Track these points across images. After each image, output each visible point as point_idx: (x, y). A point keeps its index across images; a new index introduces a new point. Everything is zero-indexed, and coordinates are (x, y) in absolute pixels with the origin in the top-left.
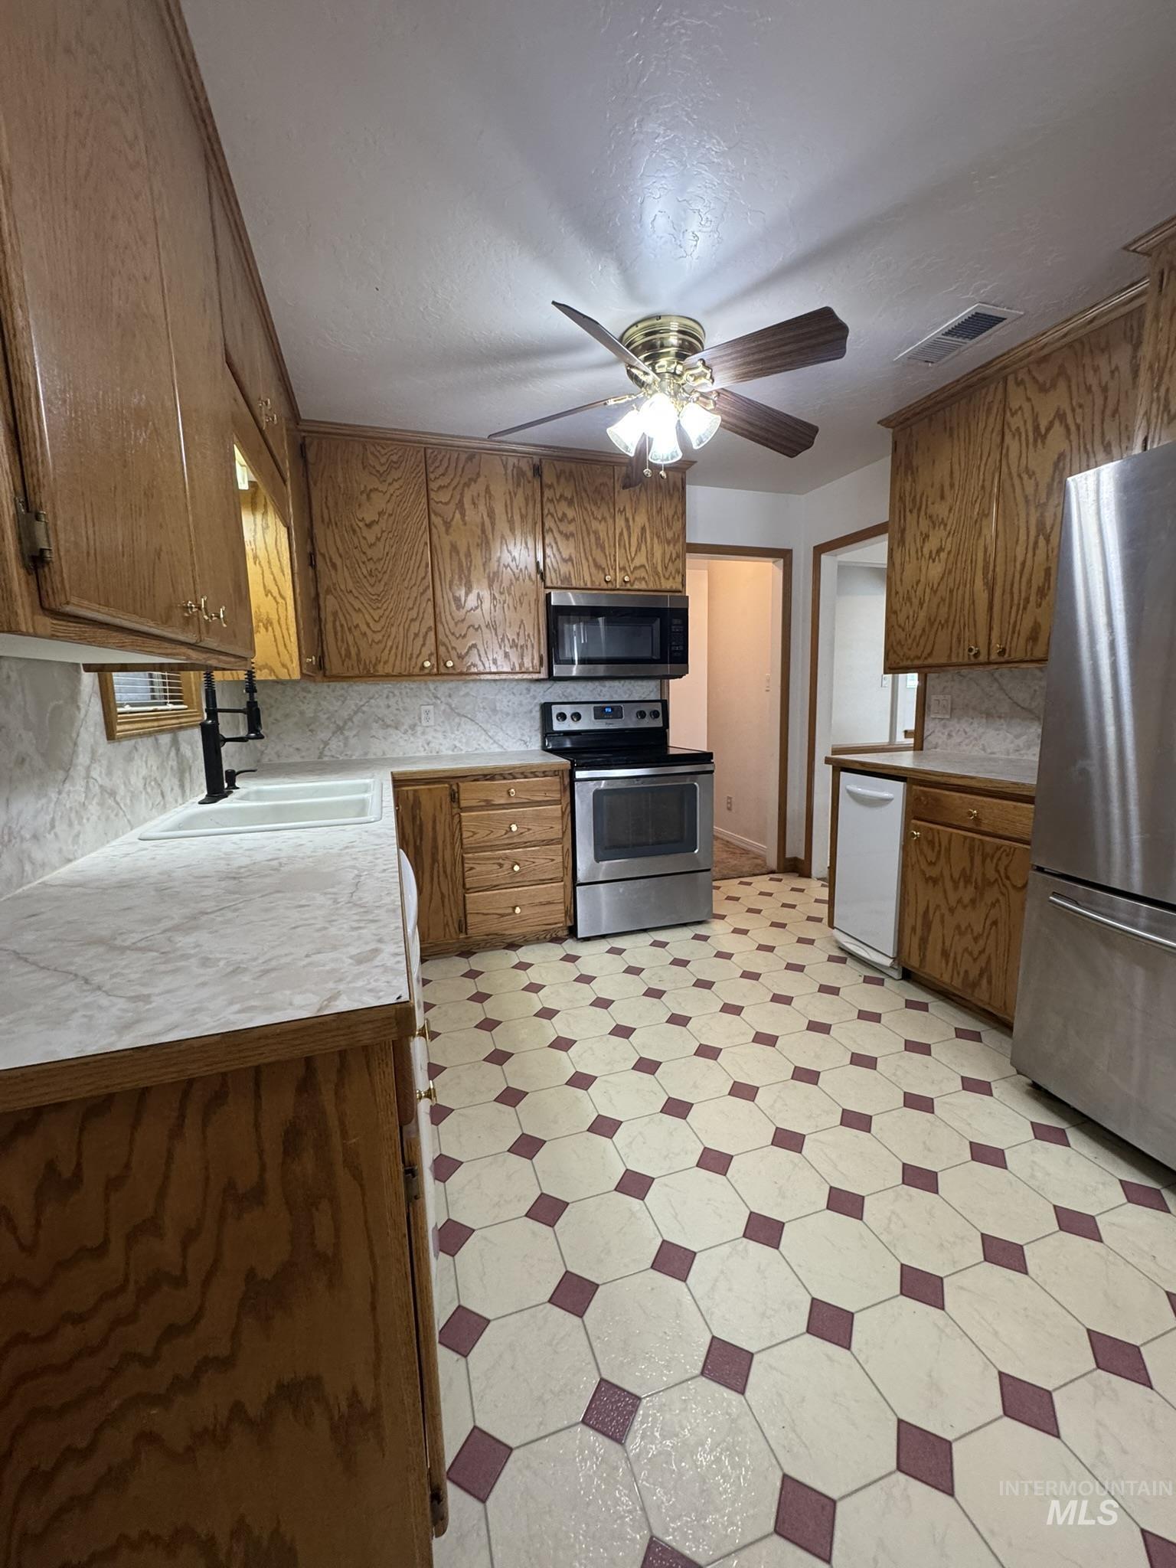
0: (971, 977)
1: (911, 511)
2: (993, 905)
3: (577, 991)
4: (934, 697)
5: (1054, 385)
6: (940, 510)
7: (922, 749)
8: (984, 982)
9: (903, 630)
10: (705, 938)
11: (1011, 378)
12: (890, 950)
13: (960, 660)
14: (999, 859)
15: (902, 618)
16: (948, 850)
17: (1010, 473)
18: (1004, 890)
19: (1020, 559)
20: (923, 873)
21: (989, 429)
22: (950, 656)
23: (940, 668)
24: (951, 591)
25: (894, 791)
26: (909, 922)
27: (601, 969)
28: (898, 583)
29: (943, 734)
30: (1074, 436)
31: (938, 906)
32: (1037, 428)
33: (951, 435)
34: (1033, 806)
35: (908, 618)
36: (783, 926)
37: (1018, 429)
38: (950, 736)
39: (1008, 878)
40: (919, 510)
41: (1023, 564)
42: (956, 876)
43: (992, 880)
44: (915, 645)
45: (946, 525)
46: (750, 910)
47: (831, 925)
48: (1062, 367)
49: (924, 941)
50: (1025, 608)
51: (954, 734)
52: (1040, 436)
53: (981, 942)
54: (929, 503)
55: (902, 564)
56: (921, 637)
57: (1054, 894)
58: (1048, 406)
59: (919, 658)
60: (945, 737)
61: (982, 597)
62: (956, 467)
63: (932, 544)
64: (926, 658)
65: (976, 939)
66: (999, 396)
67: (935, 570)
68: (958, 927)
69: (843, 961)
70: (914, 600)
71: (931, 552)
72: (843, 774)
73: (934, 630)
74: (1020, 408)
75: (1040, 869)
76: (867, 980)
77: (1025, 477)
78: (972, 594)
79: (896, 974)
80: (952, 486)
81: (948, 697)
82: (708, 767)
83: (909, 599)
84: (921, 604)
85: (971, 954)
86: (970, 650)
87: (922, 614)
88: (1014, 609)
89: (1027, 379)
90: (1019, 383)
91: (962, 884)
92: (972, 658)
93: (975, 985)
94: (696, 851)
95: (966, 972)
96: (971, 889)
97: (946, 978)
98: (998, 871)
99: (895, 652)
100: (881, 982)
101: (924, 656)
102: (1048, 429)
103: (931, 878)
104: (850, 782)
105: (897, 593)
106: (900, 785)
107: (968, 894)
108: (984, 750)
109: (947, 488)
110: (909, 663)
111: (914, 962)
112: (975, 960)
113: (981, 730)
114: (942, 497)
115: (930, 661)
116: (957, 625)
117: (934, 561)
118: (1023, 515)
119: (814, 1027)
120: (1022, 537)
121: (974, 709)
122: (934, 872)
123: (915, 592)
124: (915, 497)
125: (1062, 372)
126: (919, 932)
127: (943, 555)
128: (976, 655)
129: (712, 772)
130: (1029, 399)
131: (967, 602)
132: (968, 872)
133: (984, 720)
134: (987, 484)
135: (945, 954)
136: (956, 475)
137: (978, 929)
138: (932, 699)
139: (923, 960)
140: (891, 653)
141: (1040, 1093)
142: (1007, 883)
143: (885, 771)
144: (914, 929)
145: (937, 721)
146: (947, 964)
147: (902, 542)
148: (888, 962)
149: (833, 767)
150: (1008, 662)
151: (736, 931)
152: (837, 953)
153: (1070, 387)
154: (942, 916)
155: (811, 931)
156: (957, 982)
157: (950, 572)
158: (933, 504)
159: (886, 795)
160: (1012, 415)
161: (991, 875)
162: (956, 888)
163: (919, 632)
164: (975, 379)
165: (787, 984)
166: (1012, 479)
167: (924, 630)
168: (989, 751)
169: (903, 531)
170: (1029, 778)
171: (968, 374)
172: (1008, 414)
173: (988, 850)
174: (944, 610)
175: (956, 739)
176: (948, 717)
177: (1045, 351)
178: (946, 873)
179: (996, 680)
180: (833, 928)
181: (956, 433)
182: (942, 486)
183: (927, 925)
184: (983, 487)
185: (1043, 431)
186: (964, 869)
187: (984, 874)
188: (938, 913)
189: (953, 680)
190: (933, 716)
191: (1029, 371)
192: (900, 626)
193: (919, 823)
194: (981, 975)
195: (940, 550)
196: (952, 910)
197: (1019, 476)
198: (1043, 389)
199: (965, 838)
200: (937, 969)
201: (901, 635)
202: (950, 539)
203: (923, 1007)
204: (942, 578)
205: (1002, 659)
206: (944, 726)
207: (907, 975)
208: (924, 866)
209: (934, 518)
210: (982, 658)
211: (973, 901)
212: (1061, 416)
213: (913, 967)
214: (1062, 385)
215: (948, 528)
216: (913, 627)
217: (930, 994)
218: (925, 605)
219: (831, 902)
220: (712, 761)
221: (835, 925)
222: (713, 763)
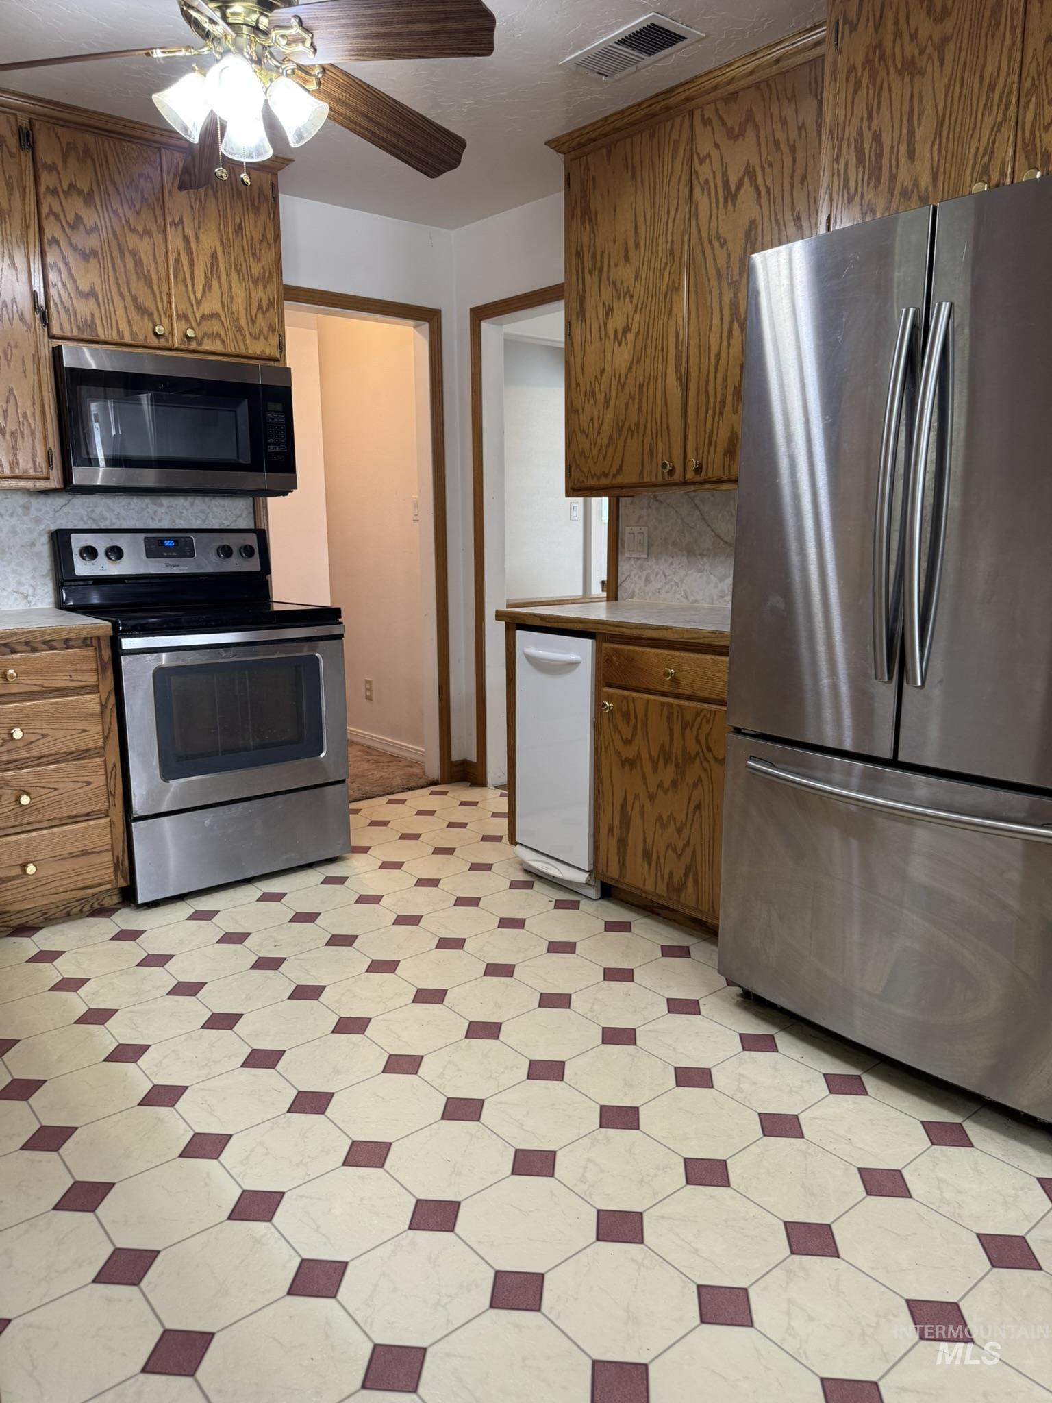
0: (677, 878)
1: (591, 273)
2: (695, 785)
3: (144, 979)
4: (628, 530)
5: (742, 134)
6: (624, 274)
7: (616, 599)
8: (691, 879)
9: (587, 436)
10: (341, 881)
11: (697, 114)
12: (584, 861)
13: (654, 479)
14: (699, 728)
15: (584, 418)
16: (645, 722)
17: (700, 238)
18: (705, 763)
19: (714, 351)
20: (619, 754)
21: (676, 176)
22: (641, 474)
23: (631, 489)
24: (641, 386)
25: (581, 651)
26: (606, 820)
27: (181, 942)
28: (579, 369)
29: (640, 578)
30: (764, 201)
31: (637, 796)
32: (726, 184)
33: (634, 176)
34: (727, 659)
35: (592, 419)
36: (450, 851)
37: (707, 182)
38: (648, 580)
39: (709, 749)
40: (601, 271)
41: (718, 355)
42: (655, 754)
43: (693, 754)
44: (601, 457)
45: (632, 296)
46: (404, 837)
47: (513, 841)
48: (750, 112)
49: (623, 842)
50: (721, 413)
51: (652, 578)
52: (731, 196)
53: (685, 833)
54: (612, 264)
55: (583, 345)
56: (608, 445)
57: (752, 758)
58: (741, 155)
59: (606, 475)
60: (642, 583)
61: (675, 395)
62: (641, 219)
63: (616, 322)
64: (614, 476)
65: (679, 831)
66: (685, 134)
67: (622, 356)
68: (660, 818)
69: (528, 885)
70: (598, 396)
71: (616, 331)
72: (520, 634)
73: (622, 439)
74: (709, 155)
75: (738, 731)
76: (559, 905)
77: (716, 244)
78: (664, 392)
79: (593, 893)
80: (637, 245)
81: (645, 529)
82: (335, 630)
83: (592, 393)
84: (607, 402)
85: (674, 849)
86: (664, 465)
87: (609, 416)
88: (710, 412)
89: (715, 121)
90: (707, 122)
91: (661, 763)
92: (667, 477)
93: (681, 887)
94: (322, 755)
95: (671, 873)
96: (671, 768)
97: (649, 887)
98: (698, 742)
99: (578, 466)
100: (575, 905)
101: (611, 473)
102: (739, 187)
103: (627, 760)
104: (530, 644)
105: (578, 384)
106: (587, 645)
107: (668, 774)
108: (687, 598)
109: (631, 245)
110: (594, 482)
111: (613, 871)
112: (679, 856)
113: (682, 572)
114: (627, 259)
115: (619, 480)
116: (649, 432)
117: (620, 344)
118: (715, 293)
119: (494, 970)
120: (716, 322)
121: (674, 544)
122: (629, 752)
123: (600, 384)
124: (595, 253)
125: (750, 117)
126: (617, 833)
127: (630, 337)
128: (671, 472)
129: (340, 637)
130: (717, 146)
131: (659, 402)
132: (667, 749)
133: (685, 559)
134: (677, 246)
135: (647, 855)
136: (642, 231)
137: (681, 818)
138: (627, 531)
139: (623, 867)
140: (572, 469)
141: (752, 1002)
142: (709, 756)
143: (571, 626)
144: (611, 829)
145: (632, 562)
146: (650, 868)
147: (581, 313)
148: (582, 877)
149: (506, 623)
150: (705, 482)
151: (385, 865)
152: (522, 877)
153: (758, 138)
154: (642, 807)
155: (487, 853)
156: (662, 889)
157: (639, 361)
158: (616, 266)
159: (572, 657)
160: (701, 161)
161: (692, 748)
162: (655, 768)
163: (606, 441)
164: (657, 107)
165: (457, 923)
166: (702, 245)
167: (611, 437)
168: (691, 598)
169: (582, 299)
170: (723, 625)
171: (651, 98)
172: (696, 161)
173: (689, 717)
174: (634, 409)
175: (655, 585)
176: (646, 556)
177: (732, 88)
178: (645, 756)
179: (697, 507)
180: (516, 844)
181: (638, 174)
182: (626, 244)
183: (625, 821)
184: (672, 252)
185: (733, 188)
186: (663, 745)
187: (684, 749)
188: (637, 804)
189: (649, 507)
190: (627, 555)
191: (717, 110)
192: (582, 431)
193: (613, 691)
194: (686, 875)
195: (627, 329)
196: (652, 798)
197: (710, 242)
198: (732, 136)
199: (663, 704)
200: (641, 877)
201: (584, 443)
202: (637, 316)
203: (625, 927)
204: (630, 368)
205: (698, 479)
206: (641, 568)
207: (608, 892)
208: (619, 745)
209: (618, 284)
210: (678, 476)
211: (674, 783)
212: (750, 173)
213: (612, 879)
214: (750, 133)
215: (635, 301)
216: (599, 433)
217: (631, 910)
218: (612, 403)
219: (511, 815)
220: (340, 620)
221: (517, 840)
222: (342, 623)
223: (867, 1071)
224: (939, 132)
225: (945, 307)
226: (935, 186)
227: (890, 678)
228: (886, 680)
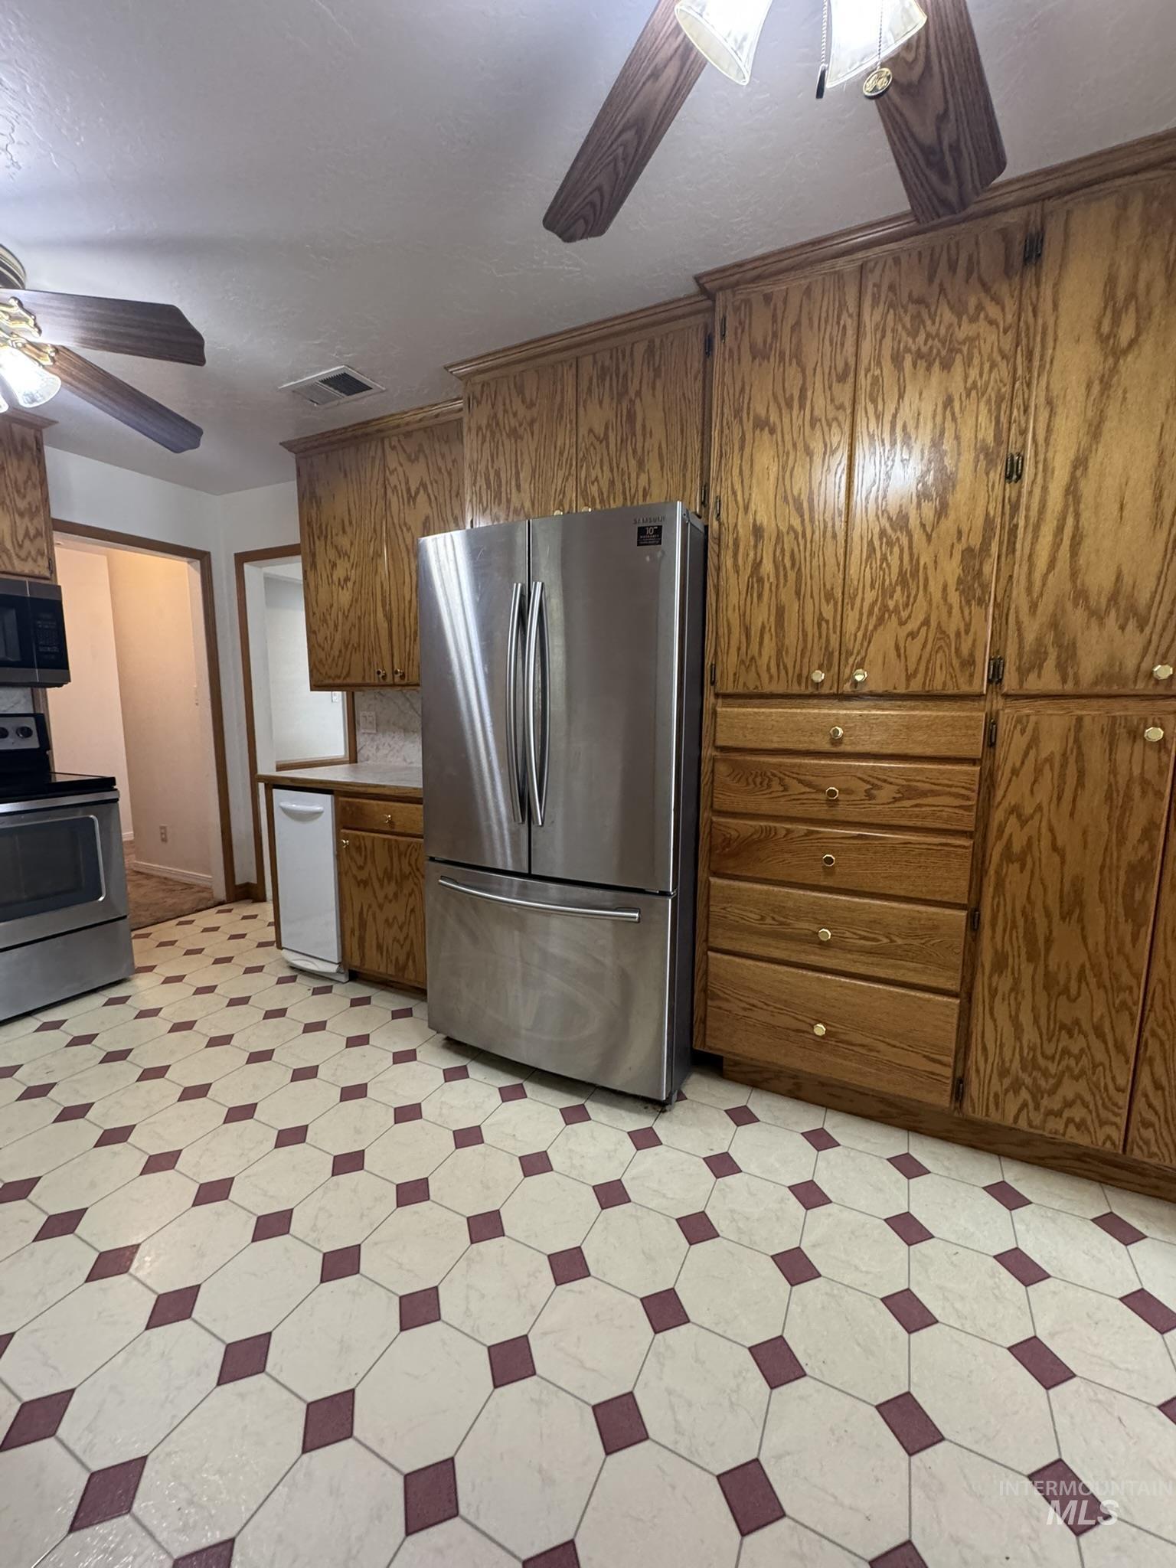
0: (401, 962)
1: (319, 538)
2: (410, 895)
5: (417, 459)
6: (344, 542)
7: (356, 762)
8: (410, 963)
9: (323, 650)
10: (123, 1000)
11: (386, 442)
12: (334, 954)
13: (372, 681)
14: (411, 855)
15: (320, 637)
16: (373, 852)
17: (394, 523)
18: (416, 880)
19: (407, 598)
20: (355, 877)
21: (375, 480)
22: (364, 678)
23: (360, 686)
24: (360, 618)
25: (323, 804)
26: (349, 924)
28: (314, 603)
29: (372, 747)
30: (434, 505)
31: (370, 906)
32: (408, 490)
33: (346, 476)
34: (421, 806)
35: (326, 638)
36: (228, 960)
37: (395, 487)
38: (378, 749)
39: (418, 870)
40: (326, 537)
41: (410, 602)
42: (381, 875)
43: (408, 873)
44: (334, 665)
45: (349, 557)
46: (188, 953)
47: (280, 947)
48: (421, 445)
49: (362, 940)
50: (415, 640)
51: (381, 747)
52: (412, 498)
53: (405, 930)
54: (334, 534)
55: (316, 587)
56: (339, 657)
57: (442, 878)
58: (417, 473)
59: (339, 677)
60: (374, 750)
61: (383, 625)
62: (352, 505)
63: (339, 573)
64: (345, 678)
65: (401, 928)
66: (379, 452)
67: (345, 597)
68: (387, 920)
69: (293, 979)
70: (329, 622)
71: (339, 579)
72: (275, 792)
73: (348, 653)
74: (396, 469)
75: (432, 859)
76: (316, 992)
77: (405, 529)
78: (376, 623)
79: (343, 978)
80: (351, 523)
81: (373, 713)
83: (325, 621)
84: (336, 626)
85: (398, 941)
86: (379, 673)
87: (338, 637)
88: (408, 639)
89: (399, 448)
90: (393, 448)
91: (386, 881)
92: (381, 680)
93: (404, 968)
94: (101, 899)
95: (397, 959)
96: (393, 884)
97: (382, 970)
98: (410, 865)
99: (318, 671)
100: (328, 990)
101: (343, 676)
102: (417, 493)
103: (362, 881)
104: (284, 799)
105: (314, 614)
106: (328, 798)
107: (391, 889)
108: (405, 760)
109: (347, 523)
110: (330, 681)
111: (356, 962)
112: (402, 946)
113: (401, 744)
114: (344, 531)
115: (348, 681)
116: (367, 649)
117: (343, 588)
118: (406, 560)
119: (256, 1057)
120: (407, 580)
121: (394, 724)
122: (362, 875)
123: (330, 615)
124: (321, 525)
125: (421, 450)
126: (357, 933)
127: (350, 584)
128: (384, 677)
129: (116, 800)
130: (401, 465)
131: (372, 630)
132: (389, 870)
133: (403, 735)
134: (378, 528)
135: (379, 947)
136: (353, 512)
137: (401, 919)
138: (360, 715)
139: (363, 958)
140: (315, 671)
141: (453, 1045)
142: (418, 874)
143: (308, 786)
144: (353, 932)
145: (366, 736)
146: (382, 954)
147: (314, 565)
148: (333, 968)
149: (266, 785)
150: (408, 685)
151: (168, 980)
152: (288, 973)
153: (427, 464)
154: (374, 915)
155: (259, 958)
156: (391, 971)
157: (357, 601)
158: (337, 535)
159: (318, 808)
160: (392, 473)
161: (407, 869)
162: (382, 886)
163: (337, 653)
164: (359, 432)
165: (226, 1022)
166: (395, 528)
167: (340, 651)
168: (408, 761)
169: (314, 555)
170: (418, 784)
171: (354, 425)
172: (387, 471)
173: (402, 848)
174: (355, 633)
175: (384, 751)
176: (375, 732)
177: (409, 428)
178: (373, 876)
179: (408, 699)
180: (282, 949)
181: (349, 475)
182: (343, 521)
183: (363, 925)
184: (375, 530)
185: (413, 495)
186: (386, 869)
187: (401, 870)
188: (370, 913)
189: (376, 699)
190: (363, 731)
191: (399, 441)
192: (319, 646)
193: (347, 831)
194: (408, 958)
195: (347, 579)
196: (381, 907)
197: (400, 527)
198: (412, 460)
199: (384, 840)
200: (376, 964)
201: (322, 655)
202: (353, 571)
203: (366, 1001)
204: (351, 606)
205: (403, 682)
206: (373, 740)
207: (354, 976)
208: (355, 871)
209: (339, 547)
210: (389, 680)
211: (396, 895)
212: (423, 485)
213: (356, 967)
214: (422, 459)
215: (351, 561)
216: (331, 648)
217: (372, 987)
218: (339, 628)
219: (277, 924)
220: (115, 787)
221: (283, 946)
222: (116, 790)
223: (526, 1079)
224: (533, 476)
225: (539, 585)
226: (533, 509)
227: (523, 820)
228: (521, 821)
